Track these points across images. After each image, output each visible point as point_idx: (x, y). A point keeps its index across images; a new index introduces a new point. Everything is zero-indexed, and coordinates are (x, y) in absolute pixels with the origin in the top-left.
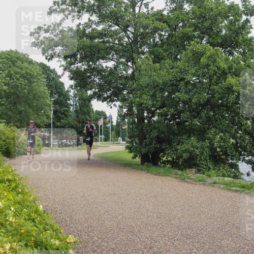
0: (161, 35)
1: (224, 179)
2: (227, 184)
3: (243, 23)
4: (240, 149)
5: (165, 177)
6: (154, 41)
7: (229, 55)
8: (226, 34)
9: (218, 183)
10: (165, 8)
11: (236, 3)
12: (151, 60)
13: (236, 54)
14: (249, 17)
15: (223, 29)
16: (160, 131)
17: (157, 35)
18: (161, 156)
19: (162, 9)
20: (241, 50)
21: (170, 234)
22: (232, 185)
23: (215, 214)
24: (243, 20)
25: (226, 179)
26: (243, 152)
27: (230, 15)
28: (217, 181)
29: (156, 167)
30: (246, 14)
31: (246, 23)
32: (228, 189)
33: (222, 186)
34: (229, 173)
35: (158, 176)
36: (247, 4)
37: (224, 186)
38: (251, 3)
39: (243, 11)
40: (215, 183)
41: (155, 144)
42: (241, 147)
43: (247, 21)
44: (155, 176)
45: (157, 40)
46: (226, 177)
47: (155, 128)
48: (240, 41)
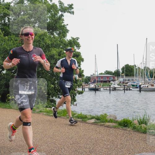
0: (9, 19)
1: (46, 109)
2: (48, 112)
3: (59, 16)
4: (57, 91)
5: (9, 109)
6: (4, 22)
7: (51, 34)
8: (49, 22)
9: (43, 112)
10: (12, 2)
11: (56, 4)
12: (3, 34)
13: (55, 34)
14: (63, 13)
15: (48, 19)
16: (8, 80)
17: (6, 18)
18: (8, 96)
19: (10, 2)
20: (58, 32)
21: (8, 146)
22: (50, 112)
23: (39, 130)
24: (59, 14)
25: (47, 109)
26: (58, 93)
27: (52, 10)
28: (42, 110)
29: (4, 103)
30: (62, 11)
31: (61, 16)
32: (48, 115)
33: (45, 113)
34: (50, 105)
35: (5, 109)
36: (62, 5)
37: (46, 113)
38: (64, 5)
39: (60, 9)
40: (41, 112)
41: (4, 89)
42: (57, 89)
43: (62, 15)
44: (3, 109)
45: (7, 21)
46: (48, 107)
47: (4, 78)
48: (58, 26)
